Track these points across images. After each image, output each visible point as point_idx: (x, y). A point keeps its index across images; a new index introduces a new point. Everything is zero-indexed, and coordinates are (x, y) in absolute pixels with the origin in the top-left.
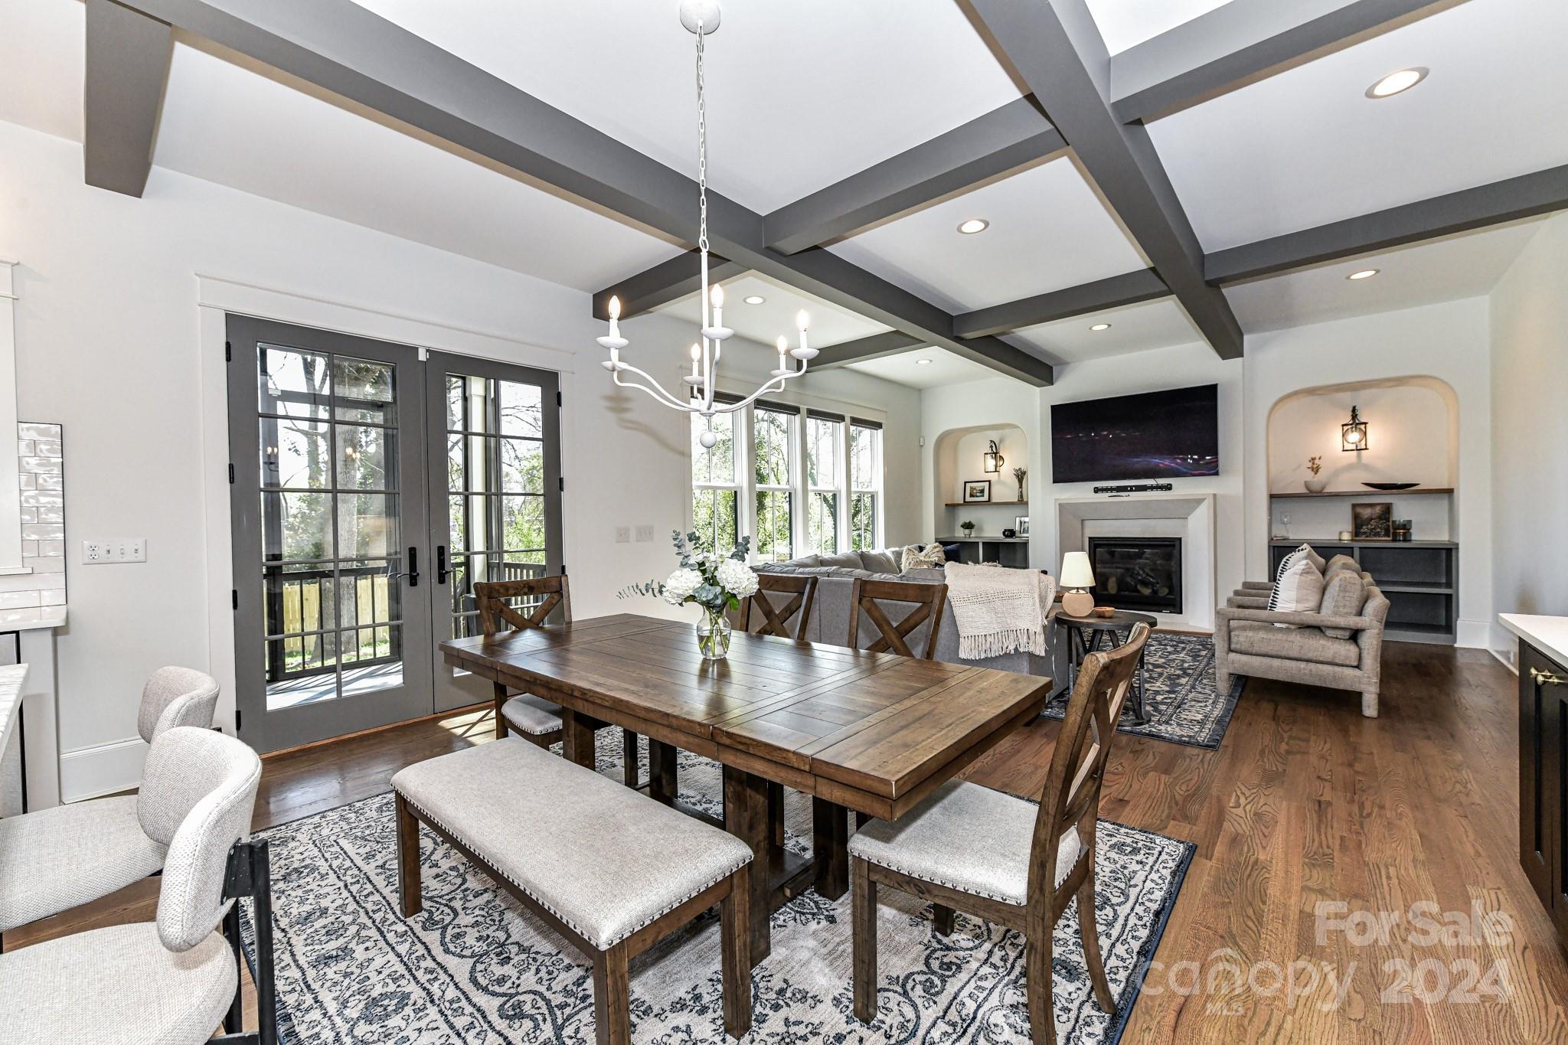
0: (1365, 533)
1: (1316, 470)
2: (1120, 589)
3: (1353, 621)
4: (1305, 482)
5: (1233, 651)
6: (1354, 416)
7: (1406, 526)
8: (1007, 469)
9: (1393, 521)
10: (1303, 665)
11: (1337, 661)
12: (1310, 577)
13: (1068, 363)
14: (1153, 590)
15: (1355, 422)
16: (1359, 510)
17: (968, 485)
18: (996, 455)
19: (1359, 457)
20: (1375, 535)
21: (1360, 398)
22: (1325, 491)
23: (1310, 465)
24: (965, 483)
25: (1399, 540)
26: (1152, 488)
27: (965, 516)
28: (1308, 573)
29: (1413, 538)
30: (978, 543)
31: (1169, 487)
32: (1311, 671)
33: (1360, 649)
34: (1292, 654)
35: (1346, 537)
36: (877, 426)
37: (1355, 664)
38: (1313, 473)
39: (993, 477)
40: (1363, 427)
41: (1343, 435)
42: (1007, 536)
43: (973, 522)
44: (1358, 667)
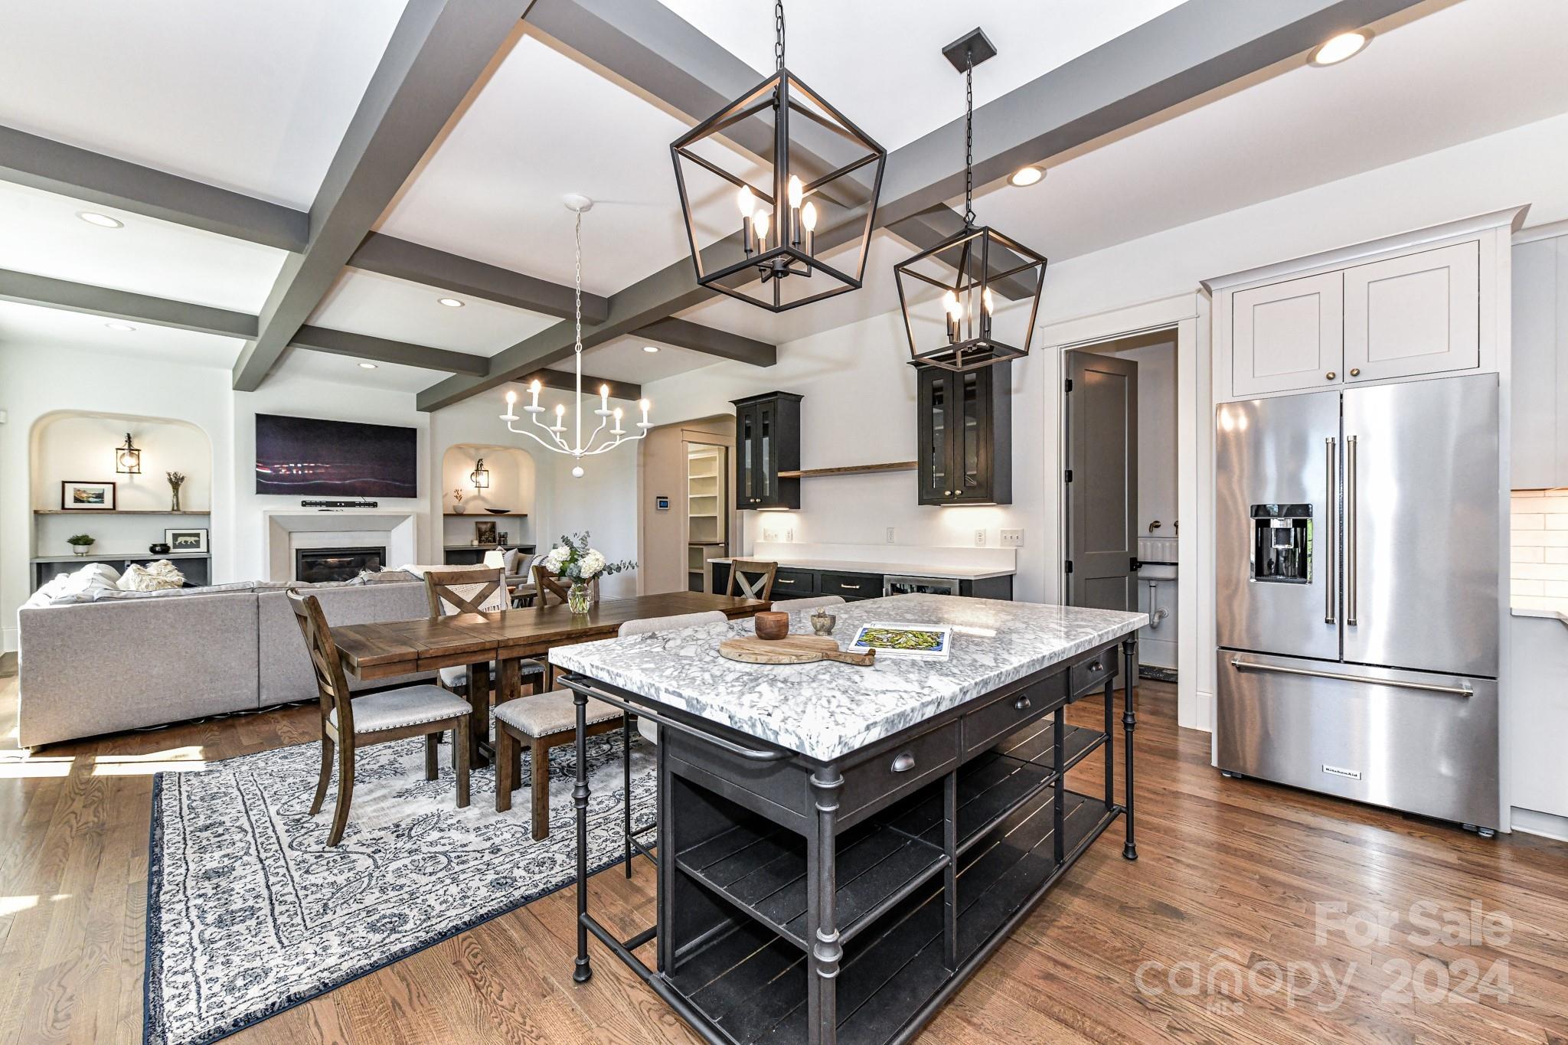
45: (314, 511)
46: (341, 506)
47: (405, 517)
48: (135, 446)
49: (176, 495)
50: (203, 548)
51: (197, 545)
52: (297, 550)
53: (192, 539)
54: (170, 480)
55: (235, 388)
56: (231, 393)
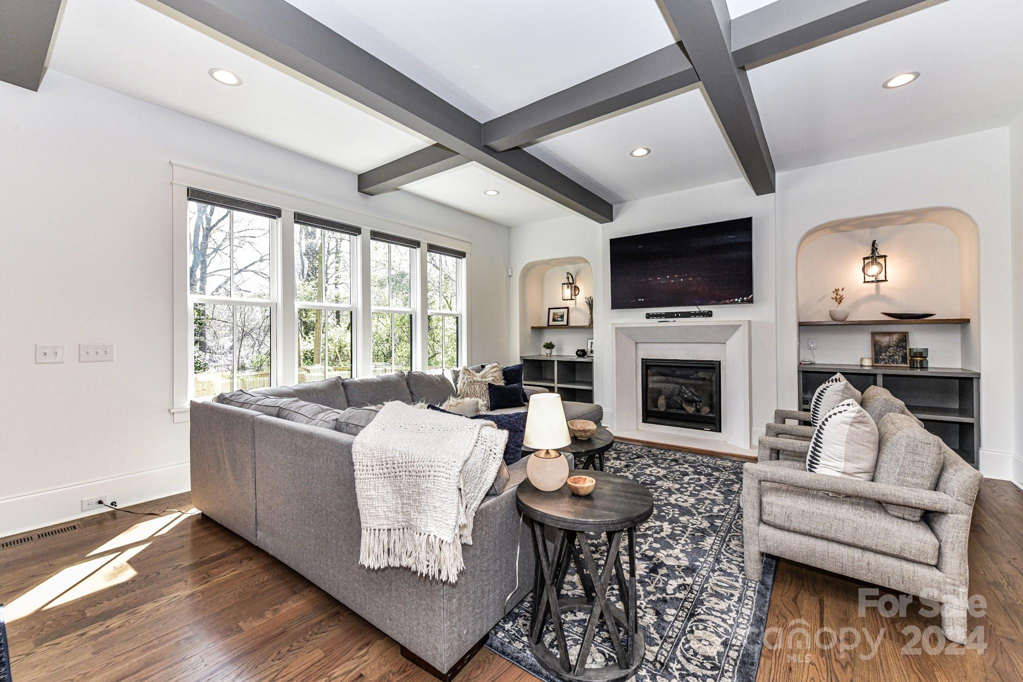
0: (884, 359)
1: (839, 300)
2: (668, 406)
3: (929, 499)
4: (830, 311)
5: (765, 523)
6: (874, 249)
7: (922, 355)
8: (581, 298)
9: (910, 349)
10: (857, 553)
11: (906, 555)
12: (863, 428)
13: (625, 202)
14: (697, 408)
15: (874, 256)
16: (878, 338)
17: (552, 311)
18: (572, 284)
19: (878, 288)
20: (893, 362)
21: (880, 233)
22: (848, 319)
23: (834, 295)
24: (549, 309)
25: (917, 368)
26: (696, 314)
27: (548, 337)
28: (860, 422)
29: (929, 365)
30: (554, 361)
31: (709, 314)
32: (868, 564)
33: (940, 541)
34: (841, 537)
35: (867, 362)
36: (461, 255)
37: (934, 562)
38: (837, 303)
39: (570, 304)
40: (881, 261)
41: (863, 269)
42: (579, 356)
43: (554, 343)
44: (937, 566)
46: (678, 316)
52: (642, 359)
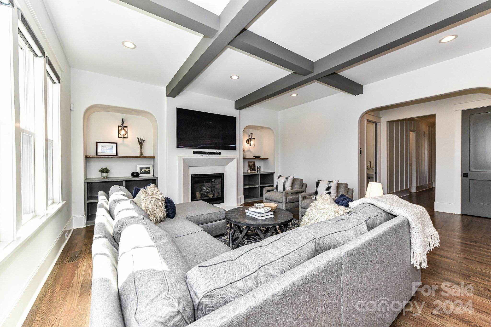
45: (197, 156)
47: (233, 159)
48: (125, 124)
49: (141, 149)
50: (152, 174)
51: (149, 173)
53: (148, 170)
54: (139, 142)
55: (167, 96)
56: (165, 99)
